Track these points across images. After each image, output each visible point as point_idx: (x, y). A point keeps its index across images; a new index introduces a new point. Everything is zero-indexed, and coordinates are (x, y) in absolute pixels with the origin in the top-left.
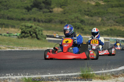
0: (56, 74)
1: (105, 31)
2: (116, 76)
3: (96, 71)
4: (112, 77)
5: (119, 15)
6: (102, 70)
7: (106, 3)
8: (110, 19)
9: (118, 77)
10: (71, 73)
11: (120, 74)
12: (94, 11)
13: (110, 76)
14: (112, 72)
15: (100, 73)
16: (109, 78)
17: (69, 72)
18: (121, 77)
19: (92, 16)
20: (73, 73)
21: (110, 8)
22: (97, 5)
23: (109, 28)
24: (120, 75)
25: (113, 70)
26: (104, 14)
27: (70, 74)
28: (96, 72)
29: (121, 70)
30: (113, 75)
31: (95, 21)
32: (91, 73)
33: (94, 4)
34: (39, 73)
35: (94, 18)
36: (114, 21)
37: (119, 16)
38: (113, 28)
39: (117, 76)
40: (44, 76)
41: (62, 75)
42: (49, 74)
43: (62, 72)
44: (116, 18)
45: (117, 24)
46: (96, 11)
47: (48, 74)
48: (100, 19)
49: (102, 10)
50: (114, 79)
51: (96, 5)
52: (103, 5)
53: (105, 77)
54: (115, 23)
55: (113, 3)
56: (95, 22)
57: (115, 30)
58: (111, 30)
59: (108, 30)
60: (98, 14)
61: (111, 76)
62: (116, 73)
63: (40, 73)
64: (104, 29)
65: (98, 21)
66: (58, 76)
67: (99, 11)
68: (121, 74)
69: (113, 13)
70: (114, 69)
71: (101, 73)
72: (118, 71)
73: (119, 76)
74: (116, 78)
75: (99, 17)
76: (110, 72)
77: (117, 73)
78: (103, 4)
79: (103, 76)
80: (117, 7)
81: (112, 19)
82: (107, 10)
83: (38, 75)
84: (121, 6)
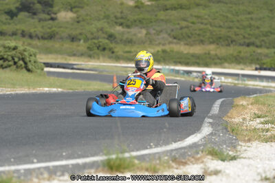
0: (50, 161)
2: (182, 162)
3: (138, 150)
4: (174, 164)
5: (179, 24)
6: (151, 147)
7: (154, 3)
8: (161, 31)
9: (185, 164)
10: (84, 156)
11: (190, 156)
12: (131, 17)
13: (167, 162)
14: (172, 150)
15: (146, 155)
16: (167, 168)
17: (80, 153)
18: (194, 164)
19: (128, 27)
20: (88, 157)
21: (162, 12)
22: (138, 6)
23: (159, 48)
24: (189, 160)
25: (174, 146)
26: (151, 22)
27: (80, 161)
29: (191, 147)
30: (174, 160)
31: (135, 35)
32: (127, 155)
33: (132, 4)
34: (12, 160)
35: (134, 30)
36: (169, 35)
37: (178, 27)
38: (167, 48)
39: (184, 161)
40: (23, 168)
41: (64, 163)
42: (35, 161)
43: (64, 154)
44: (172, 30)
45: (175, 41)
46: (136, 17)
47: (33, 163)
48: (144, 31)
49: (147, 16)
50: (177, 169)
51: (136, 7)
52: (148, 5)
53: (158, 167)
54: (170, 39)
55: (167, 3)
56: (134, 38)
57: (172, 51)
58: (164, 51)
59: (158, 51)
60: (140, 23)
61: (171, 162)
62: (181, 154)
63: (14, 158)
65: (139, 35)
66: (53, 167)
67: (141, 16)
68: (193, 157)
69: (167, 21)
70: (175, 142)
71: (150, 154)
72: (184, 148)
73: (189, 162)
74: (182, 167)
75: (141, 28)
76: (167, 151)
77: (183, 155)
78: (149, 3)
79: (154, 162)
80: (175, 9)
81: (167, 32)
82: (156, 16)
83: (9, 165)
84: (181, 7)
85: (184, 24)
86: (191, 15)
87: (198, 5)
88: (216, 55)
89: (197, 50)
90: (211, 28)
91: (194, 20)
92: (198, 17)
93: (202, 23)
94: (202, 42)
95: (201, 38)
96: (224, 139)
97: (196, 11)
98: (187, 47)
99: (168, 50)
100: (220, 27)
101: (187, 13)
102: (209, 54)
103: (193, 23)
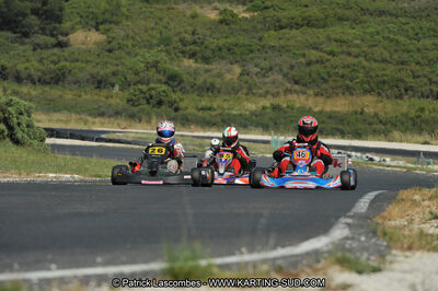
0: (77, 267)
1: (253, 113)
3: (221, 255)
5: (304, 55)
6: (242, 253)
7: (256, 14)
8: (271, 69)
11: (305, 265)
12: (213, 42)
14: (275, 259)
15: (233, 264)
19: (206, 60)
21: (272, 32)
22: (227, 21)
23: (267, 102)
25: (281, 252)
26: (251, 51)
27: (127, 269)
28: (219, 261)
29: (308, 254)
30: (279, 270)
31: (220, 75)
32: (203, 263)
33: (213, 16)
35: (216, 67)
36: (285, 75)
37: (302, 60)
38: (282, 101)
39: (294, 272)
40: (35, 276)
41: (99, 270)
42: (53, 266)
43: (99, 260)
44: (292, 67)
45: (297, 87)
46: (221, 42)
47: (49, 269)
48: (237, 69)
49: (243, 40)
51: (221, 22)
52: (245, 19)
54: (289, 85)
55: (280, 14)
56: (218, 82)
57: (291, 108)
58: (275, 108)
59: (264, 108)
60: (230, 53)
62: (291, 263)
63: (20, 264)
64: (251, 106)
65: (228, 77)
67: (232, 40)
68: (310, 267)
69: (282, 50)
70: (283, 247)
71: (238, 263)
72: (297, 256)
75: (232, 64)
76: (268, 259)
77: (295, 265)
78: (247, 15)
80: (298, 26)
81: (281, 71)
82: (260, 39)
84: (309, 23)
85: (314, 54)
86: (329, 39)
87: (341, 19)
88: (376, 114)
89: (340, 105)
90: (365, 63)
91: (334, 47)
92: (341, 42)
93: (349, 54)
94: (349, 90)
95: (348, 82)
96: (366, 244)
97: (337, 31)
98: (320, 100)
99: (285, 105)
100: (384, 61)
101: (321, 34)
102: (362, 113)
103: (331, 53)
